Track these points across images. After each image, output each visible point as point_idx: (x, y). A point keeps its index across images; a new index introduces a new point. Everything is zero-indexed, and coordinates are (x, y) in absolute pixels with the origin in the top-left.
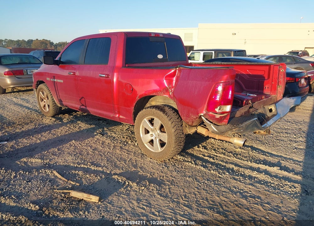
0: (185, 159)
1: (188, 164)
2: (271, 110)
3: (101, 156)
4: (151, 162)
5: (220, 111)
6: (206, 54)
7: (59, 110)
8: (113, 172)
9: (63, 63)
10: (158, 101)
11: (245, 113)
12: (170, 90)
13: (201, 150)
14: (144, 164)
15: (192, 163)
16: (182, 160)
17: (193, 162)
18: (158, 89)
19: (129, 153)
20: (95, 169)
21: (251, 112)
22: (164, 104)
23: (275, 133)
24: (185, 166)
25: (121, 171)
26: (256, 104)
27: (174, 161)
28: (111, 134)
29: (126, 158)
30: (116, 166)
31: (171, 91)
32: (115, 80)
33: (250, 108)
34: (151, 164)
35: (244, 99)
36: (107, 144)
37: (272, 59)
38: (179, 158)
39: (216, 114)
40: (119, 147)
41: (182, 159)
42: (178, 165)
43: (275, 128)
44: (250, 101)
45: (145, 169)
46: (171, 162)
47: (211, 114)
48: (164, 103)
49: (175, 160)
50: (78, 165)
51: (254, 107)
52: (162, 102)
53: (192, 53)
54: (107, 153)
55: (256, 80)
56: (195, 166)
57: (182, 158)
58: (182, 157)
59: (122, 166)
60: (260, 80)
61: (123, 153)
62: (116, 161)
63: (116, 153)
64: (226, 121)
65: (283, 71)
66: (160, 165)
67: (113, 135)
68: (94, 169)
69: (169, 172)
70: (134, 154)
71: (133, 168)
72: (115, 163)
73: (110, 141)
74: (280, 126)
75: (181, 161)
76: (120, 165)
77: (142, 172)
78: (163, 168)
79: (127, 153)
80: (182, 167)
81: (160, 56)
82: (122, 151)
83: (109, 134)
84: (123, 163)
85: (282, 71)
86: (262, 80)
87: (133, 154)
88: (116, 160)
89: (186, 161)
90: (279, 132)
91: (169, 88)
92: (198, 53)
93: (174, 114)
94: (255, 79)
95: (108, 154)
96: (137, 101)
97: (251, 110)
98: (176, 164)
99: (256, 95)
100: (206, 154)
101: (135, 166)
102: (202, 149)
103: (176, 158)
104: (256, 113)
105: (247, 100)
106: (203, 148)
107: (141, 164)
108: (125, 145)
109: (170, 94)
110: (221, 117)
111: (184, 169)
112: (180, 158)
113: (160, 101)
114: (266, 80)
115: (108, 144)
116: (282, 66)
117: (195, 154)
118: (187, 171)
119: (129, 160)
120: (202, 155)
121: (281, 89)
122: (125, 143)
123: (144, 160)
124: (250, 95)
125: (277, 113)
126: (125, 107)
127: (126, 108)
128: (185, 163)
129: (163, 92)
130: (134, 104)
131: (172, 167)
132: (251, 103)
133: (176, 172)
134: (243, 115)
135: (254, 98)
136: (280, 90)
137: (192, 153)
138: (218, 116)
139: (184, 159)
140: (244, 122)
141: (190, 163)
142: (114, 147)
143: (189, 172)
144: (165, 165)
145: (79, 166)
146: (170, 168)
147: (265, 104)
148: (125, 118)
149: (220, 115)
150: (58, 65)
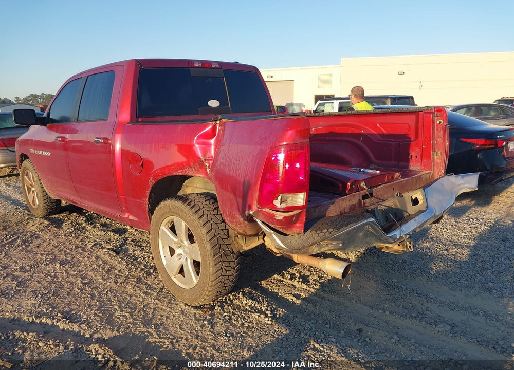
0: (256, 305)
1: (257, 317)
2: (415, 202)
3: (93, 296)
4: (183, 313)
5: (284, 205)
6: (344, 105)
7: (56, 205)
8: (96, 336)
9: (53, 121)
10: (195, 185)
11: (352, 208)
12: (207, 165)
13: (296, 284)
14: (167, 318)
15: (266, 316)
16: (249, 309)
17: (269, 313)
18: (185, 162)
19: (149, 291)
20: (67, 327)
21: (367, 205)
22: (206, 191)
23: (454, 247)
24: (249, 323)
25: (116, 333)
26: (379, 190)
27: (231, 311)
28: (133, 252)
29: (138, 302)
30: (110, 322)
31: (209, 167)
32: (118, 147)
33: (365, 197)
34: (182, 318)
35: (348, 179)
36: (116, 272)
37: (464, 110)
38: (245, 302)
39: (277, 211)
40: (135, 279)
41: (250, 306)
42: (237, 321)
43: (454, 238)
44: (363, 184)
45: (165, 328)
46: (225, 314)
47: (266, 212)
48: (205, 189)
49: (234, 309)
50: (36, 319)
51: (374, 194)
52: (202, 188)
53: (320, 105)
54: (107, 292)
55: (394, 142)
56: (270, 322)
57: (250, 304)
58: (251, 301)
59: (122, 322)
60: (401, 142)
61: (138, 291)
62: (115, 310)
63: (123, 292)
64: (299, 226)
65: (440, 122)
66: (198, 320)
67: (138, 253)
68: (64, 329)
69: (211, 335)
70: (157, 294)
71: (142, 327)
72: (111, 315)
73: (124, 267)
74: (465, 233)
75: (246, 310)
76: (119, 318)
77: (157, 336)
78: (203, 326)
79: (145, 293)
80: (243, 324)
81: (214, 103)
82: (138, 287)
83: (131, 252)
84: (127, 314)
85: (438, 122)
86: (405, 141)
87: (155, 294)
88: (116, 307)
89: (256, 308)
90: (461, 245)
91: (205, 160)
92: (331, 104)
93: (216, 211)
94: (391, 141)
95: (109, 293)
96: (152, 187)
97: (367, 201)
98: (233, 317)
99: (378, 172)
100: (302, 294)
101: (147, 323)
102: (298, 282)
103: (238, 304)
104: (379, 208)
105: (356, 182)
106: (301, 280)
107: (162, 316)
108: (149, 274)
109: (208, 171)
110: (285, 218)
111: (245, 330)
112: (246, 304)
113: (198, 186)
114: (413, 141)
115: (119, 271)
116: (438, 113)
117: (281, 293)
118: (250, 333)
119: (142, 307)
120: (294, 296)
121: (440, 158)
122: (151, 271)
123: (171, 308)
124: (366, 170)
125: (427, 207)
126: (133, 199)
127: (136, 200)
128: (253, 315)
129: (195, 168)
130: (148, 193)
131: (222, 324)
132: (365, 187)
133: (226, 336)
134: (345, 213)
135: (374, 176)
136: (438, 161)
137: (276, 291)
138: (280, 216)
139: (253, 305)
140: (341, 227)
141: (262, 316)
142: (127, 278)
143: (253, 337)
144: (209, 321)
145: (38, 321)
146: (218, 328)
147: (404, 188)
148: (137, 220)
149: (282, 214)
150: (45, 126)
